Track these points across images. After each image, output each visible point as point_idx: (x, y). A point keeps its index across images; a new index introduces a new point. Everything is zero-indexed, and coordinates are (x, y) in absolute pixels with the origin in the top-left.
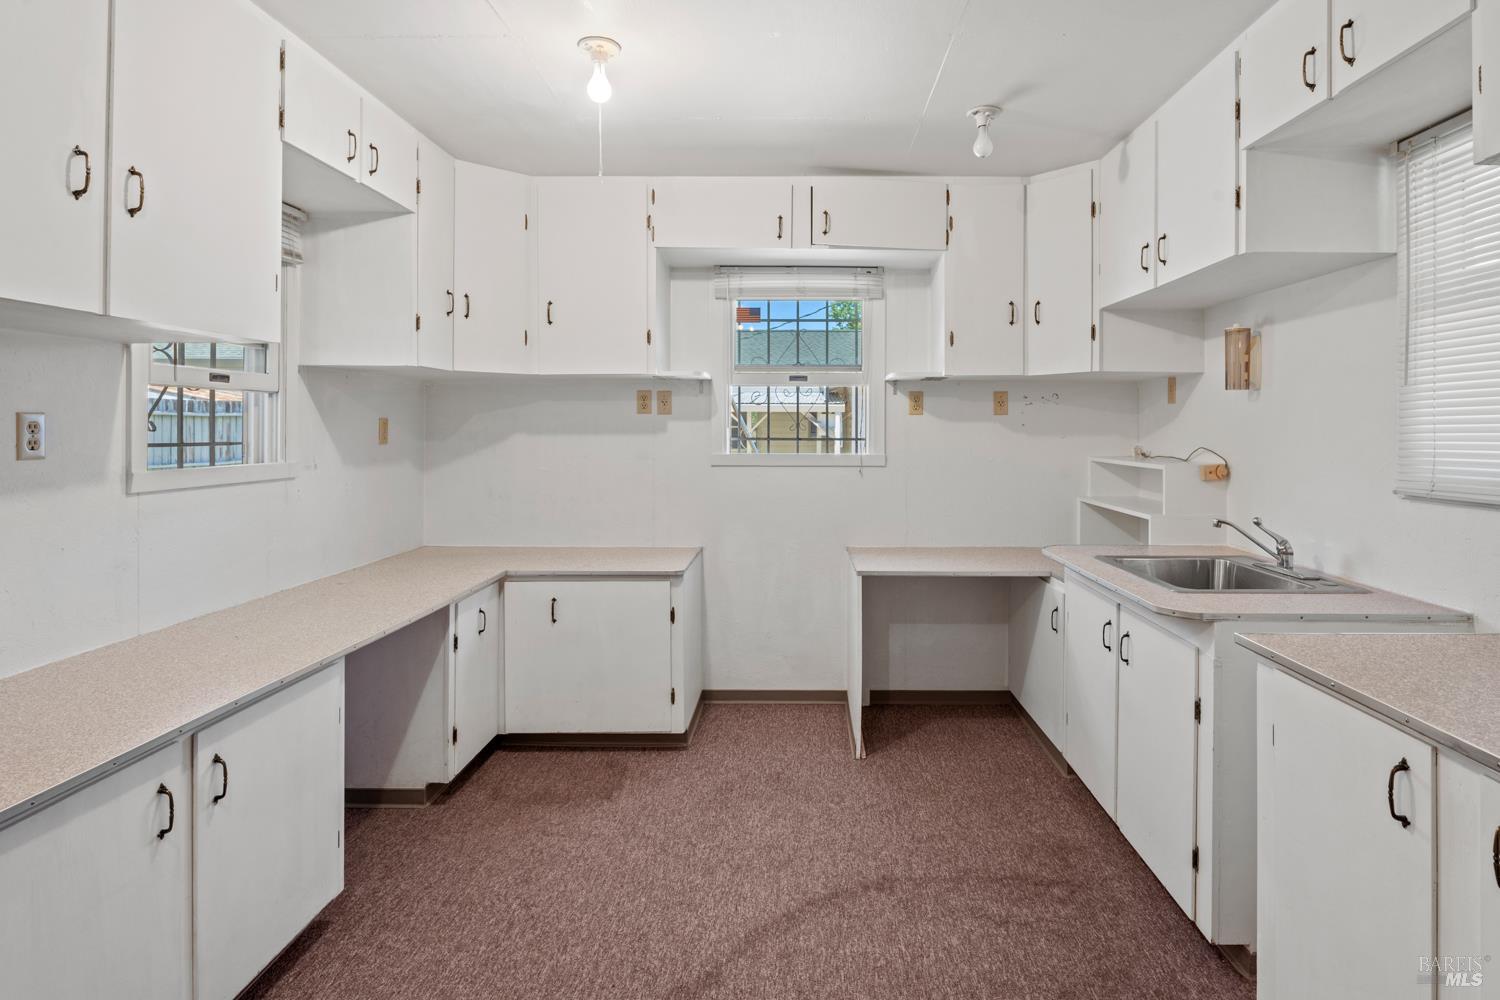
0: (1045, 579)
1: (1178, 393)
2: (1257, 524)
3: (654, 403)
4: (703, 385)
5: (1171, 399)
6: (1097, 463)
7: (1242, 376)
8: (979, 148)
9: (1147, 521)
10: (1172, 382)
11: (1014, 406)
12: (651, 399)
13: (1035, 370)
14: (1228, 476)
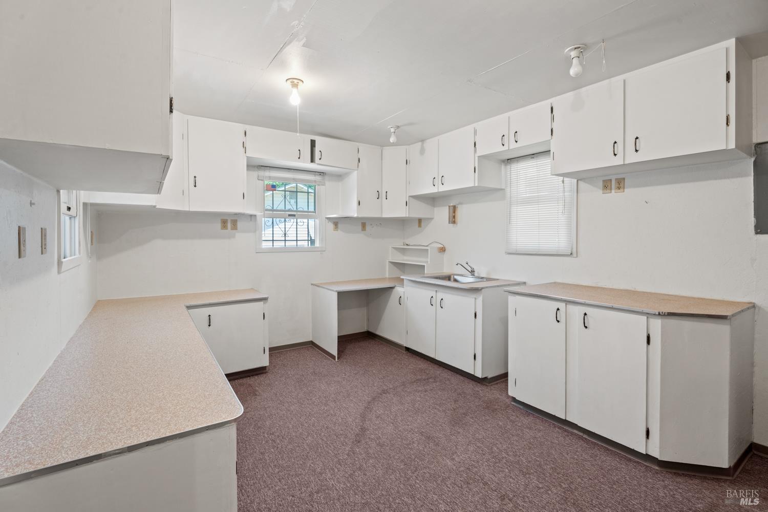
0: (392, 288)
1: (423, 224)
2: (467, 263)
3: (229, 225)
4: (252, 217)
5: (420, 225)
6: (393, 248)
7: (453, 220)
8: (392, 139)
9: (424, 266)
10: (420, 221)
11: (368, 228)
12: (227, 223)
13: (385, 216)
14: (445, 250)
